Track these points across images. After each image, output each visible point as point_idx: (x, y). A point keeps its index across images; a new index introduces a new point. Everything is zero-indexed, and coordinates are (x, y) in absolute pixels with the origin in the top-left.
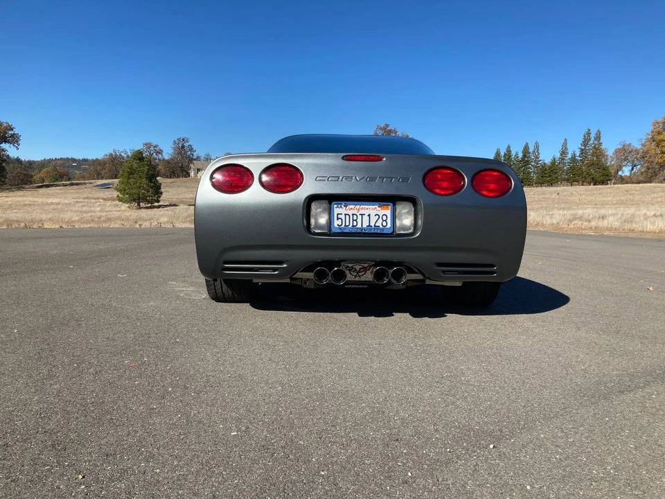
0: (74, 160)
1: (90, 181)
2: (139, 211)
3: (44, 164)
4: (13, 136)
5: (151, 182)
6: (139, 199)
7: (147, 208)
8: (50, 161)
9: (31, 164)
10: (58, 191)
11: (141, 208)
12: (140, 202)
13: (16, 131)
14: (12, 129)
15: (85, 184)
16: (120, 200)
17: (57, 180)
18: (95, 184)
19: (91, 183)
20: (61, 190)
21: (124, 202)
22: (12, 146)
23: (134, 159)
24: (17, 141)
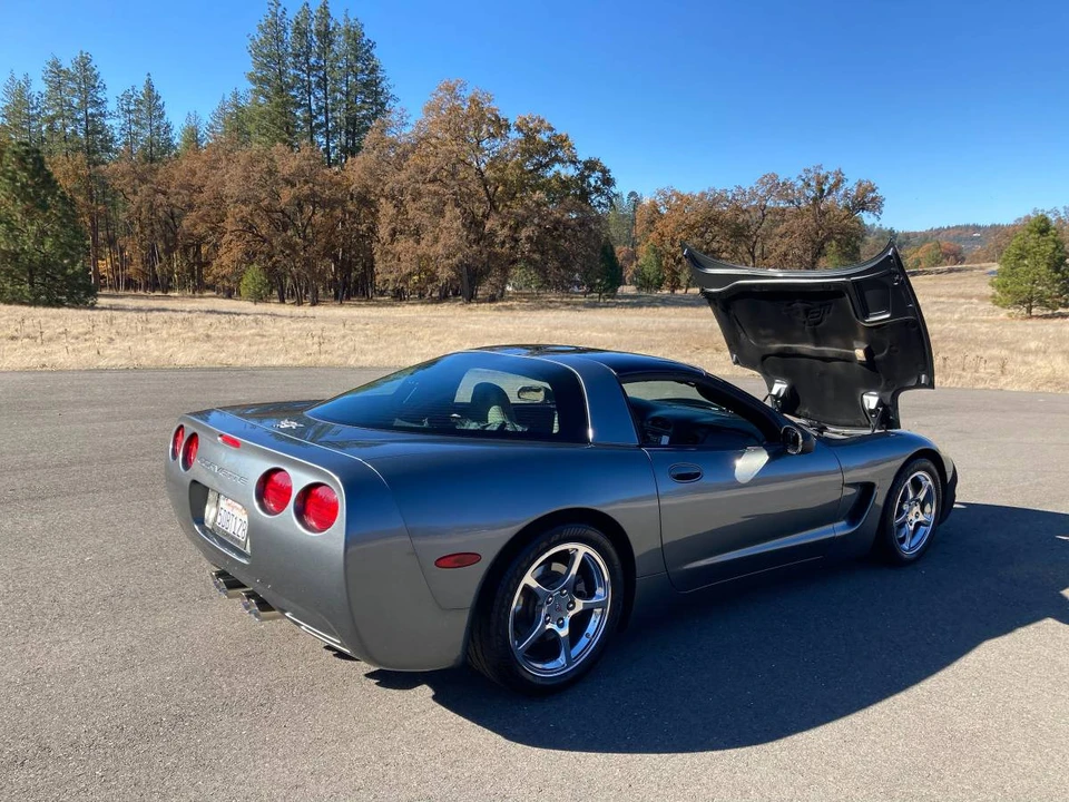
0: (976, 228)
1: (983, 265)
2: (1029, 322)
3: (925, 237)
4: (873, 199)
5: (1057, 271)
6: (1031, 300)
7: (1046, 317)
8: (939, 231)
9: (908, 238)
10: (926, 282)
11: (1031, 317)
12: (1031, 307)
13: (879, 192)
14: (873, 191)
15: (972, 269)
16: (995, 303)
17: (938, 263)
18: (989, 270)
19: (981, 268)
20: (931, 279)
21: (1003, 307)
22: (871, 215)
23: (1031, 232)
24: (879, 208)
